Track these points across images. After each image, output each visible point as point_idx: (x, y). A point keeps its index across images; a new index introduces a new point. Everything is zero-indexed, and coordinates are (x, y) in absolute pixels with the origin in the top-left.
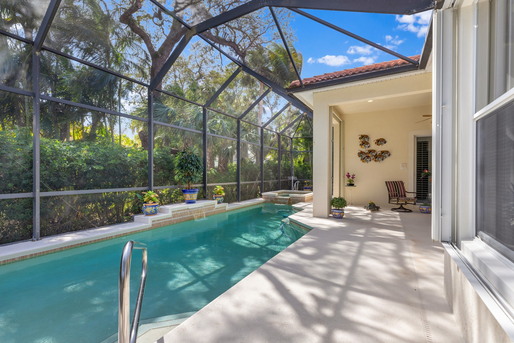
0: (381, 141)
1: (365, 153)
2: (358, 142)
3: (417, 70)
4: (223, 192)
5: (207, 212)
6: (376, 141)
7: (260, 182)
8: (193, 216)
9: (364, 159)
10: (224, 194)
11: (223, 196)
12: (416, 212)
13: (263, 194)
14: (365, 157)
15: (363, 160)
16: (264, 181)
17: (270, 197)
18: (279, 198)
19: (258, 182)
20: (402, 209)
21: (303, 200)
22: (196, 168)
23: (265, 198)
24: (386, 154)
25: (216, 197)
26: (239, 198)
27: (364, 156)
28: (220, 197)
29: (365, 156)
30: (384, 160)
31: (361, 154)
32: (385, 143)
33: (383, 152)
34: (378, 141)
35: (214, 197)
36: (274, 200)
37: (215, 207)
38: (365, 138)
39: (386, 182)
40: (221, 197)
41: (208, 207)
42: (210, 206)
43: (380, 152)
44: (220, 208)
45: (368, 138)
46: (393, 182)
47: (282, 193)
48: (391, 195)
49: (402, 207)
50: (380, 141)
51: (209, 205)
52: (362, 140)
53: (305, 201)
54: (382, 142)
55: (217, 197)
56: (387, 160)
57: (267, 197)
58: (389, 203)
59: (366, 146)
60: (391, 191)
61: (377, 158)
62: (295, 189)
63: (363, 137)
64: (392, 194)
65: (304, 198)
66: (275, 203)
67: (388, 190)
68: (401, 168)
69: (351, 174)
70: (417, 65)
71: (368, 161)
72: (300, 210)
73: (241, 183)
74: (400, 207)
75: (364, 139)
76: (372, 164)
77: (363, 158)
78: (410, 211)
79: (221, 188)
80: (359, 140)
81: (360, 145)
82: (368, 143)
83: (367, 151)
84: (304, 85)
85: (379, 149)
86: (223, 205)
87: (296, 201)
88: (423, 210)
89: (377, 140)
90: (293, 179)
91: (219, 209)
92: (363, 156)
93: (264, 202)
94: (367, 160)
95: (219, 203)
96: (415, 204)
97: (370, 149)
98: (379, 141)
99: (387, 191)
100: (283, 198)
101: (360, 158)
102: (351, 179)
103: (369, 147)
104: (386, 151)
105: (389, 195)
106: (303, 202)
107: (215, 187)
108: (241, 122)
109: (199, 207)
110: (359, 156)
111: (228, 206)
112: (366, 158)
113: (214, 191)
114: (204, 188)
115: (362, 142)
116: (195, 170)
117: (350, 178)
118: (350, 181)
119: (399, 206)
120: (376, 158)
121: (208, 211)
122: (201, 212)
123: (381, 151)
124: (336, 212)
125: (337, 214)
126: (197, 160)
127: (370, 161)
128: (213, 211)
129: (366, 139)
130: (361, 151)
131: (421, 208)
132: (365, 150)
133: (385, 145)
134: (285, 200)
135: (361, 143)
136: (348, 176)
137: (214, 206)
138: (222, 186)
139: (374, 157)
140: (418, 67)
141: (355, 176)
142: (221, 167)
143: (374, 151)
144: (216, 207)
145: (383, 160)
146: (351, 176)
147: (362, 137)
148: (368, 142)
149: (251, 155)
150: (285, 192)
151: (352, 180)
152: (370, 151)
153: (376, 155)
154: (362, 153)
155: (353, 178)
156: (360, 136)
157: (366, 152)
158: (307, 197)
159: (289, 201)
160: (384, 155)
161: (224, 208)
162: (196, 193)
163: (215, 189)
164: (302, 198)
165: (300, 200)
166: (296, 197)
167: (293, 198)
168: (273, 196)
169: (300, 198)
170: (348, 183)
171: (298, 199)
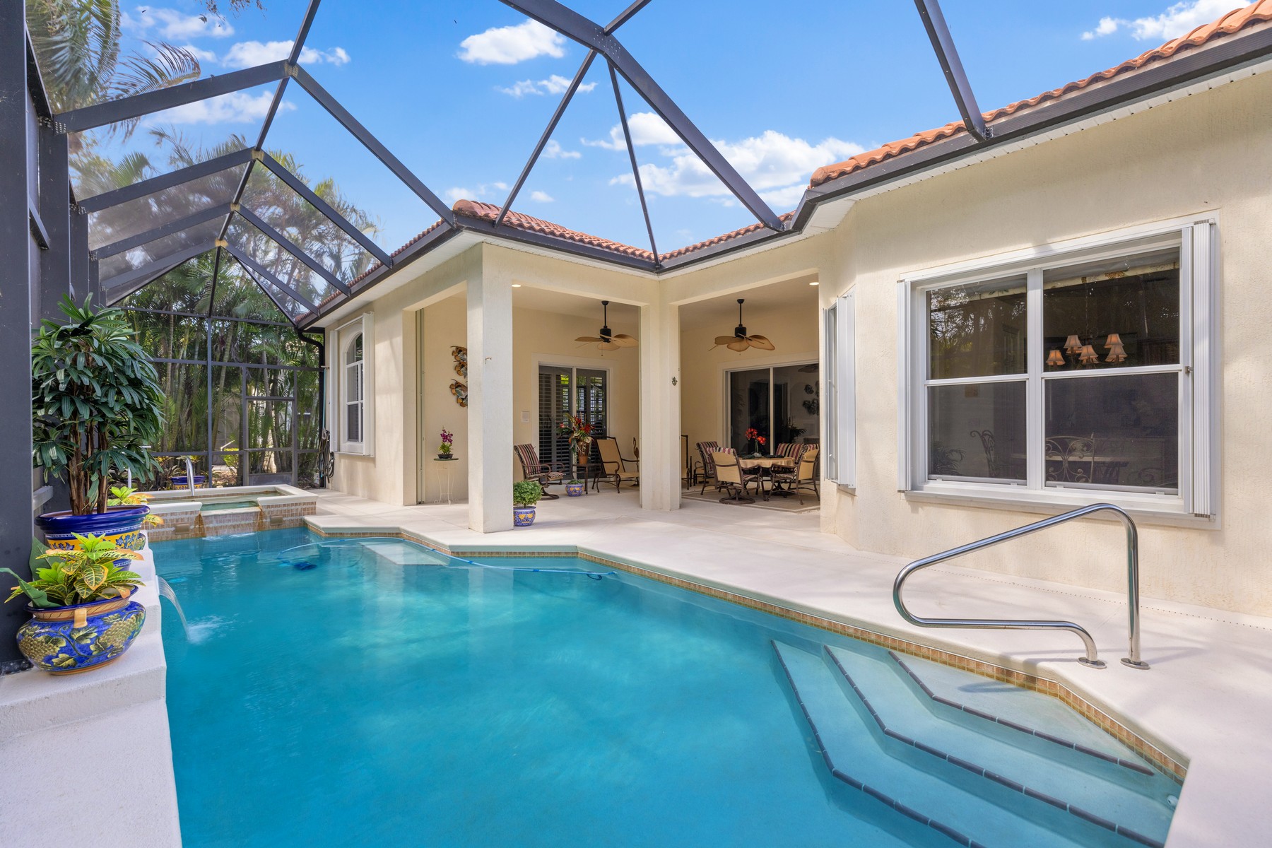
1: (464, 386)
9: (463, 399)
12: (564, 497)
14: (466, 396)
15: (461, 400)
17: (169, 517)
18: (216, 516)
27: (464, 394)
29: (466, 394)
31: (457, 388)
38: (464, 353)
39: (515, 447)
48: (527, 471)
49: (545, 492)
52: (459, 358)
53: (316, 511)
63: (461, 351)
64: (528, 468)
65: (314, 503)
68: (523, 420)
70: (657, 266)
75: (463, 355)
77: (460, 397)
80: (453, 358)
81: (455, 366)
87: (285, 516)
92: (462, 392)
96: (560, 483)
101: (454, 398)
105: (525, 471)
106: (309, 514)
110: (453, 393)
115: (460, 362)
130: (457, 383)
131: (570, 490)
132: (464, 380)
134: (243, 519)
135: (457, 363)
136: (444, 437)
147: (459, 350)
154: (459, 386)
155: (450, 441)
156: (454, 349)
164: (304, 504)
165: (299, 510)
166: (284, 505)
167: (272, 509)
168: (186, 513)
169: (300, 504)
170: (441, 452)
171: (293, 507)
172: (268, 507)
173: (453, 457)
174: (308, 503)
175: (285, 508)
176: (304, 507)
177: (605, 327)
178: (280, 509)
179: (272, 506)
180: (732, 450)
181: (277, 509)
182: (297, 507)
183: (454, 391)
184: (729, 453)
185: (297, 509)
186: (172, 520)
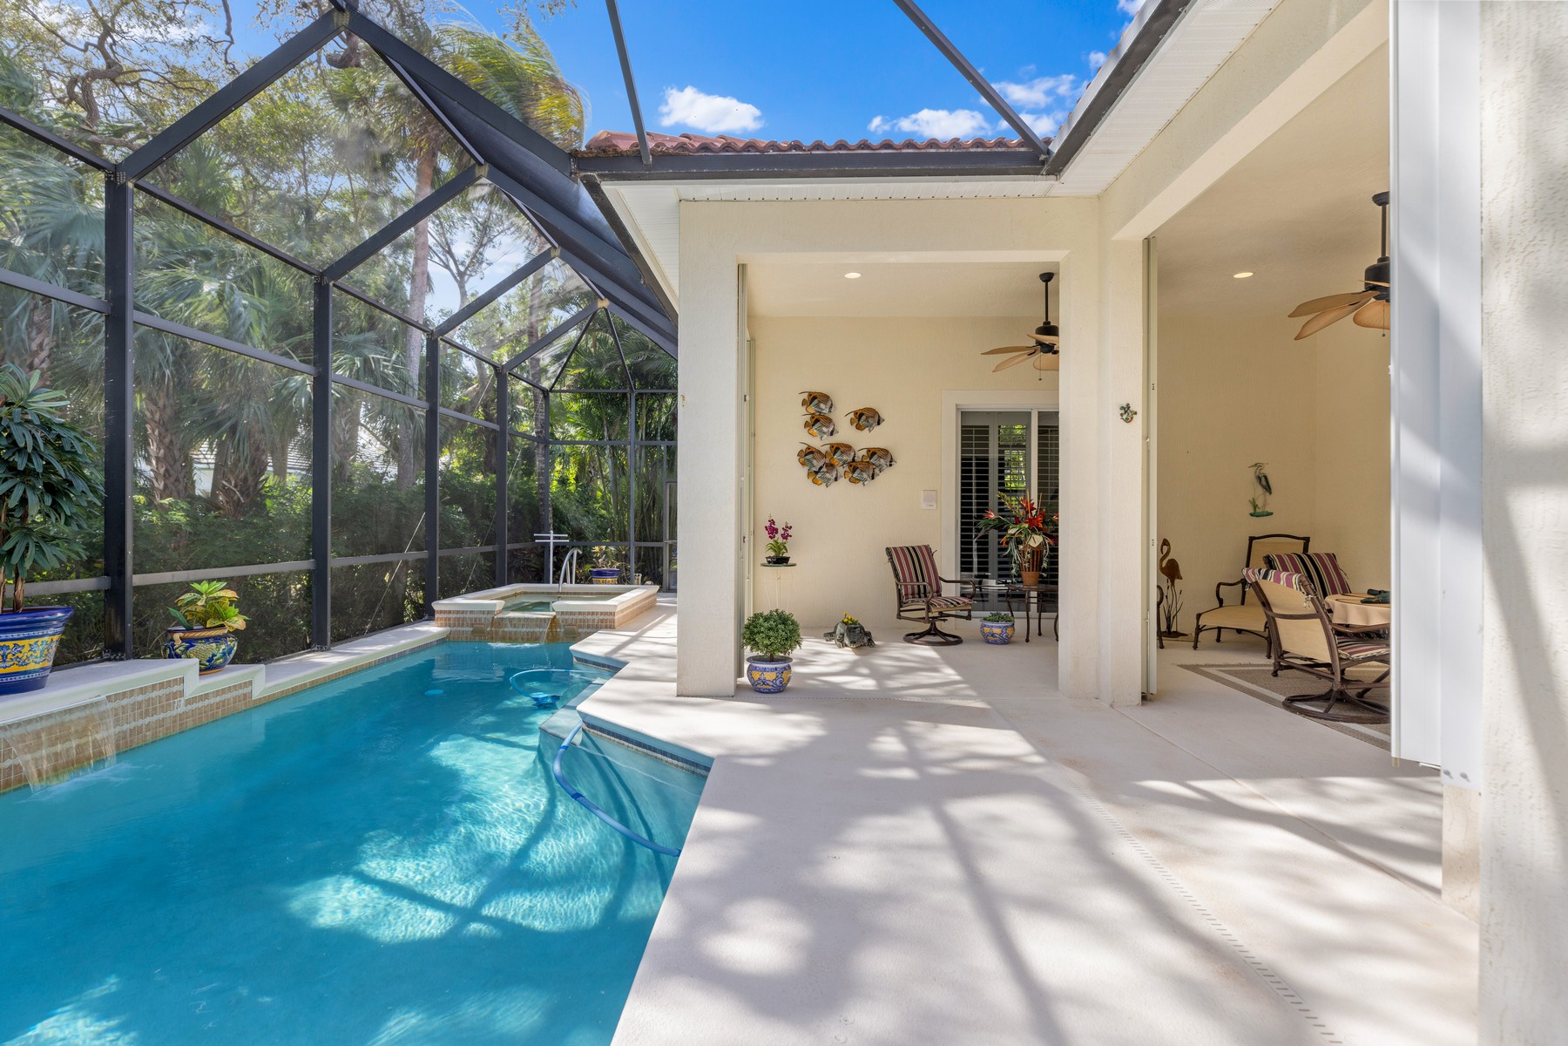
0: (867, 418)
1: (819, 452)
2: (800, 415)
3: (1038, 174)
4: (233, 610)
5: (133, 724)
6: (852, 415)
7: (424, 554)
8: (18, 768)
9: (816, 473)
10: (239, 622)
11: (236, 633)
12: (974, 641)
13: (439, 605)
14: (821, 468)
15: (814, 474)
16: (439, 553)
17: (468, 616)
18: (511, 620)
19: (411, 555)
20: (933, 634)
21: (606, 623)
22: (50, 488)
23: (447, 623)
24: (882, 461)
25: (191, 642)
26: (322, 631)
27: (817, 464)
28: (217, 639)
29: (821, 464)
30: (876, 478)
31: (808, 454)
32: (879, 424)
33: (872, 453)
34: (859, 415)
35: (178, 642)
36: (483, 629)
37: (182, 693)
38: (820, 402)
39: (887, 549)
40: (225, 636)
41: (140, 698)
42: (154, 694)
43: (864, 452)
44: (217, 693)
45: (829, 403)
46: (907, 548)
47: (515, 595)
48: (903, 592)
49: (936, 629)
50: (864, 417)
51: (142, 691)
52: (812, 409)
53: (616, 624)
54: (870, 420)
55: (197, 640)
56: (886, 478)
57: (458, 619)
58: (899, 617)
59: (825, 429)
60: (905, 580)
61: (858, 471)
62: (565, 581)
63: (815, 398)
64: (906, 587)
65: (612, 614)
66: (492, 639)
67: (897, 575)
68: (923, 506)
69: (779, 525)
70: (1042, 157)
71: (829, 479)
72: (611, 667)
73: (335, 562)
74: (930, 629)
75: (817, 406)
76: (843, 489)
77: (814, 469)
78: (958, 641)
79: (222, 594)
80: (803, 410)
81: (807, 424)
82: (829, 421)
83: (827, 448)
84: (653, 152)
85: (862, 441)
86: (235, 675)
87: (580, 627)
88: (993, 635)
89: (856, 413)
90: (552, 541)
91: (212, 701)
92: (815, 462)
93: (442, 641)
94: (828, 475)
95: (208, 667)
96: (969, 618)
97: (836, 439)
98: (861, 415)
99: (894, 580)
100: (527, 619)
101: (805, 470)
102: (781, 540)
103: (832, 434)
104: (882, 449)
105: (899, 591)
106: (606, 627)
107: (186, 587)
108: (334, 294)
109: (70, 711)
110: (803, 464)
111: (262, 680)
112: (824, 469)
113: (179, 609)
114: (115, 595)
115: (813, 416)
116: (33, 499)
117: (778, 537)
118: (778, 548)
119: (927, 626)
120: (854, 472)
121: (140, 722)
122: (82, 733)
123: (869, 450)
124: (765, 670)
125: (770, 676)
126: (60, 450)
127: (836, 479)
128: (174, 713)
129: (822, 406)
130: (809, 448)
131: (987, 630)
132: (820, 443)
133: (877, 429)
134: (537, 626)
135: (808, 418)
136: (772, 530)
137: (176, 688)
138: (231, 583)
139: (847, 469)
140: (1043, 163)
141: (790, 532)
142: (227, 492)
143: (847, 448)
144: (188, 694)
145: (873, 478)
146: (781, 532)
147: (813, 398)
148: (831, 416)
149: (369, 446)
150: (525, 593)
151: (783, 544)
152: (836, 448)
153: (853, 460)
154: (812, 452)
155: (785, 537)
156: (805, 396)
157: (824, 449)
158: (622, 611)
159: (551, 627)
160: (877, 463)
161: (241, 692)
162: (51, 631)
163: (188, 597)
164: (602, 613)
165: (596, 621)
166: (580, 613)
167: (567, 617)
168: (484, 612)
169: (597, 613)
170: (772, 554)
171: (589, 617)
172: (562, 613)
173: (790, 562)
174: (606, 613)
175: (581, 617)
176: (602, 617)
177: (1047, 323)
178: (575, 617)
179: (567, 612)
180: (1295, 578)
181: (571, 617)
182: (594, 617)
183: (802, 460)
184: (1289, 584)
185: (594, 620)
186: (471, 619)
